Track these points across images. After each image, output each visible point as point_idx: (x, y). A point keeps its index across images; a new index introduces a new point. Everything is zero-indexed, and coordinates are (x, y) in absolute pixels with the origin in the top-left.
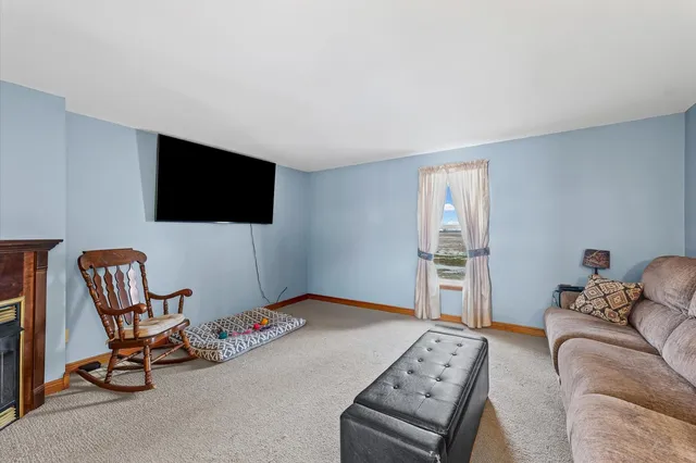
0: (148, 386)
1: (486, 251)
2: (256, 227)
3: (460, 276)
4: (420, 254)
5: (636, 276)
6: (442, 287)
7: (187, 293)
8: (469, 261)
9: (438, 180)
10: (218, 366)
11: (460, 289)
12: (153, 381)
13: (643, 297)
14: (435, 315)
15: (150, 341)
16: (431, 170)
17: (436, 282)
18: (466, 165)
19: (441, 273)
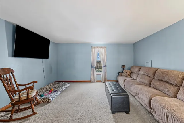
0: (34, 113)
1: (106, 66)
2: (44, 60)
3: (101, 71)
4: (92, 67)
5: (129, 69)
6: (97, 74)
7: (36, 82)
8: (103, 68)
9: (96, 50)
10: (50, 104)
11: (101, 74)
12: (35, 111)
13: (131, 72)
14: (96, 81)
15: (33, 99)
16: (95, 47)
17: (96, 73)
18: (102, 47)
19: (97, 71)
